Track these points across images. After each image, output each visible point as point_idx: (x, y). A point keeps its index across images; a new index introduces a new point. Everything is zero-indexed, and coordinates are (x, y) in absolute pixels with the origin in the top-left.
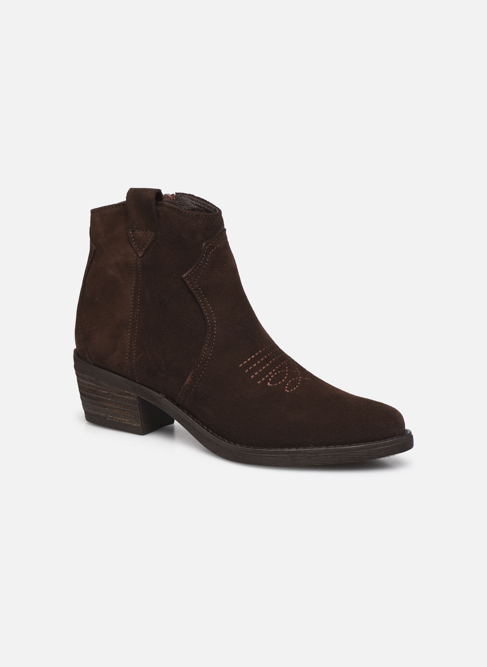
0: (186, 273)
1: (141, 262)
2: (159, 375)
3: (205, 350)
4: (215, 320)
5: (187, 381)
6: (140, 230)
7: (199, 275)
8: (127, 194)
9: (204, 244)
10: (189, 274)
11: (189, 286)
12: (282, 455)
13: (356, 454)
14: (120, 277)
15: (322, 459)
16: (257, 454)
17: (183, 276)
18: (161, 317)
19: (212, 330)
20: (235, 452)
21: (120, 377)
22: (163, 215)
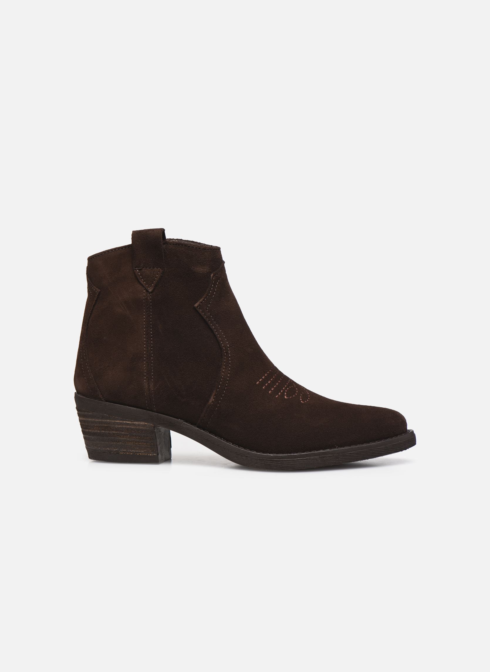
0: (197, 302)
1: (152, 297)
2: (179, 400)
3: (223, 372)
4: (228, 344)
5: (210, 401)
6: (147, 268)
7: (209, 304)
8: (132, 235)
9: (212, 275)
10: (200, 303)
11: (202, 314)
12: (312, 457)
13: (376, 450)
14: (129, 314)
15: (348, 458)
16: (289, 459)
17: (195, 305)
18: (176, 346)
19: (227, 353)
20: (266, 460)
21: (136, 409)
22: (169, 252)
